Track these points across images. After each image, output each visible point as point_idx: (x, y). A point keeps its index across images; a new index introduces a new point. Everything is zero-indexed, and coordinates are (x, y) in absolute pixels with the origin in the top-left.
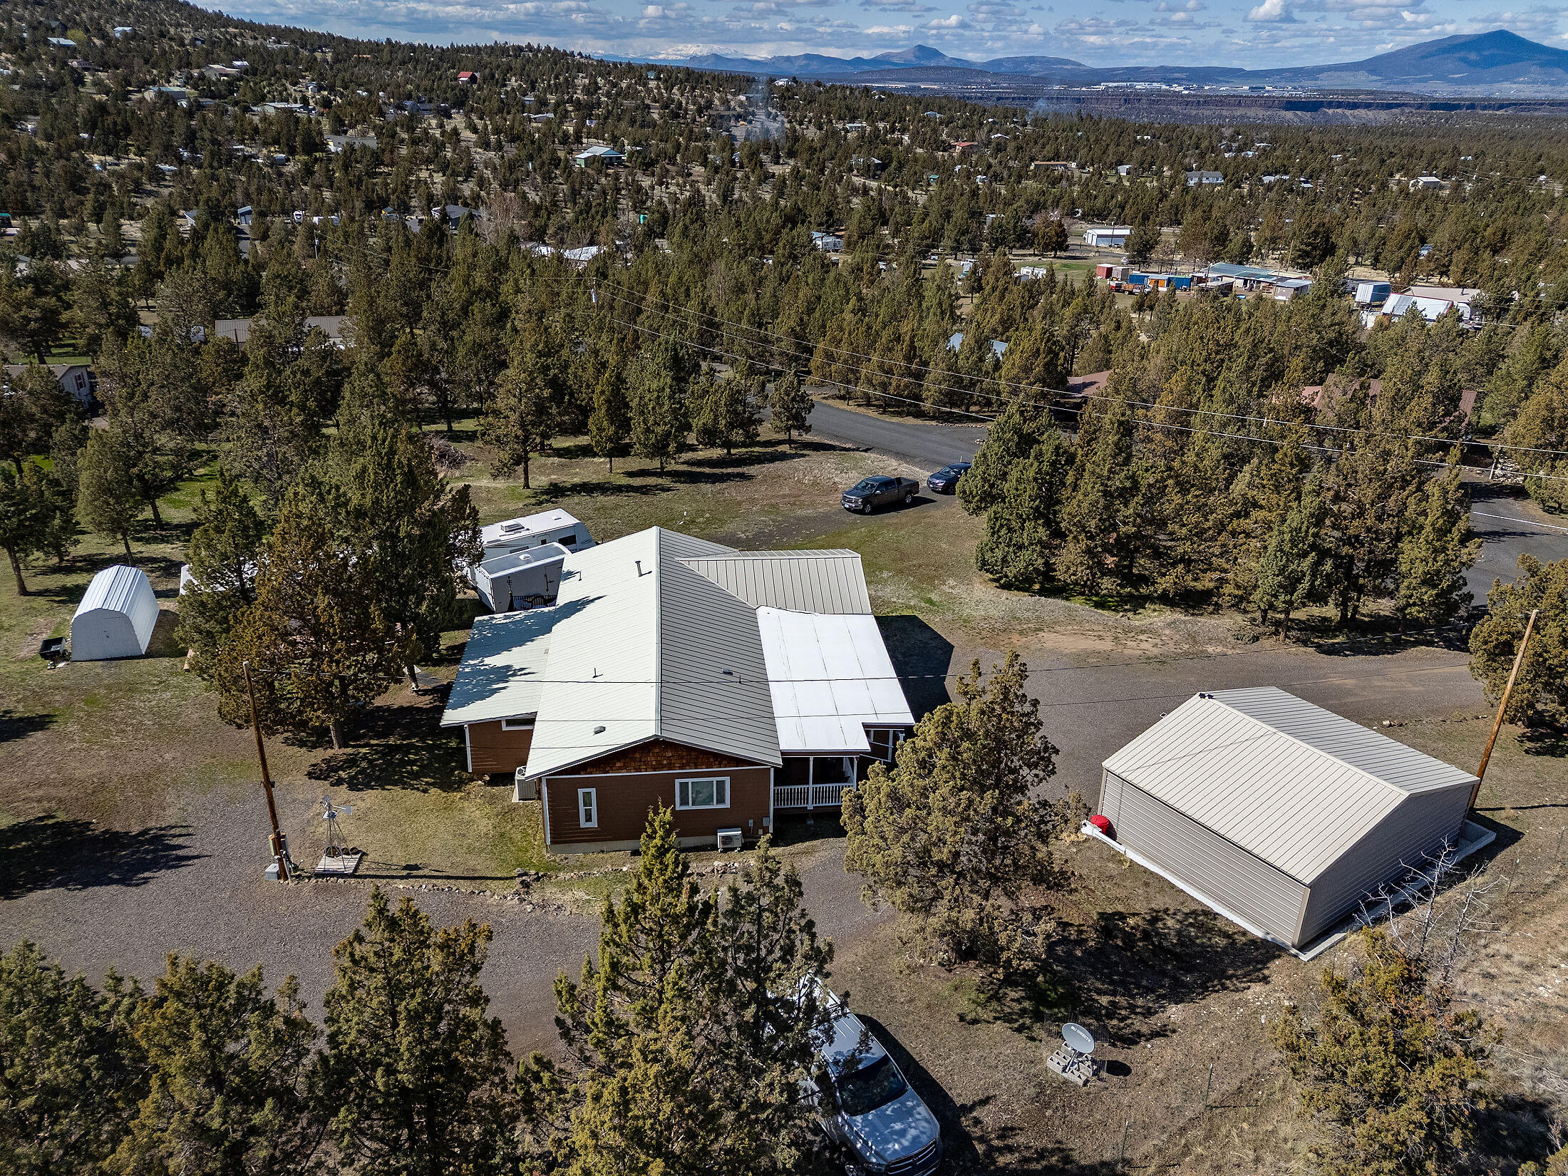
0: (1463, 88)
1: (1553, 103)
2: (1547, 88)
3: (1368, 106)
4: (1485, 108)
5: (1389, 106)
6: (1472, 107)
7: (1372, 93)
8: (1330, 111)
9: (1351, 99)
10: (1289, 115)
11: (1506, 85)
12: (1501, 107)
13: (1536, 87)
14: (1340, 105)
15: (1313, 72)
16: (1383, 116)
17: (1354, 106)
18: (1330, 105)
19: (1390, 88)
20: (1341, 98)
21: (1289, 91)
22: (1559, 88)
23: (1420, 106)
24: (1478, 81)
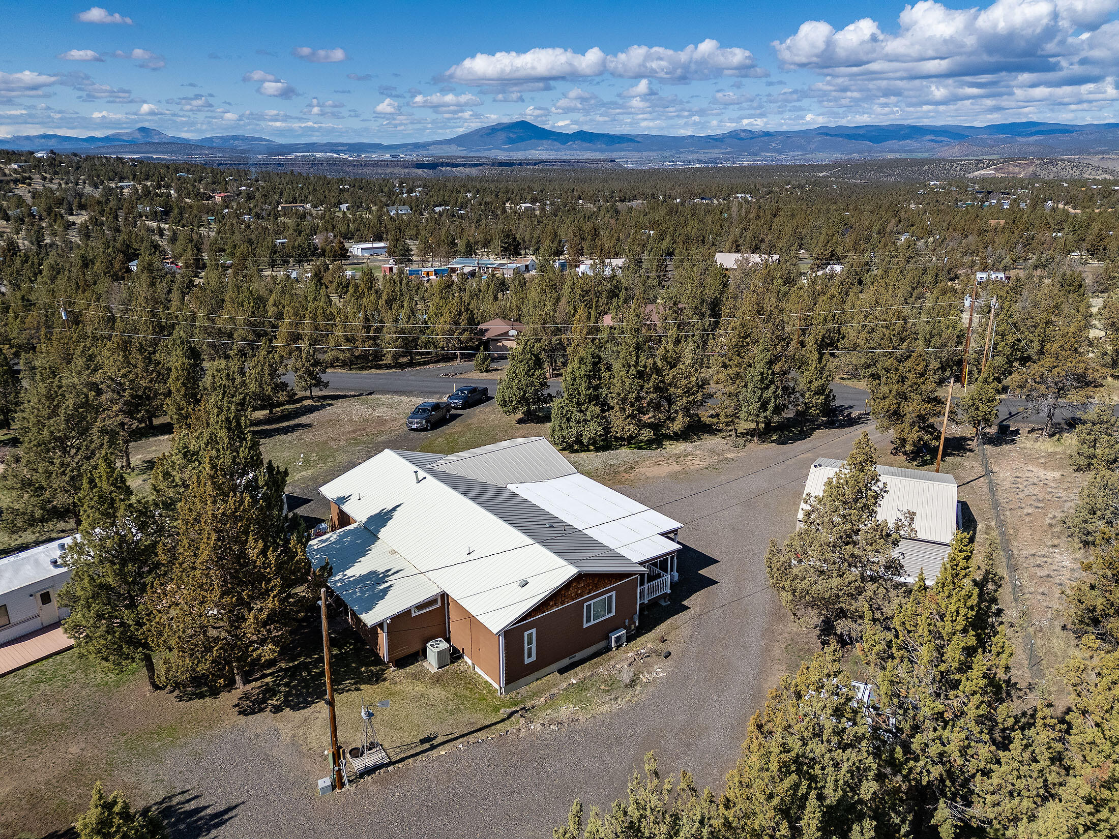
0: (512, 154)
1: (562, 161)
2: (553, 153)
3: (464, 165)
4: (527, 165)
5: (476, 165)
6: (520, 164)
7: (463, 157)
8: (443, 169)
9: (453, 161)
10: (420, 172)
11: (533, 152)
12: (535, 164)
13: (548, 153)
14: (448, 165)
15: (425, 146)
16: (473, 171)
17: (456, 165)
18: (442, 165)
19: (472, 154)
20: (447, 161)
21: (414, 158)
22: (559, 153)
23: (493, 165)
24: (518, 150)
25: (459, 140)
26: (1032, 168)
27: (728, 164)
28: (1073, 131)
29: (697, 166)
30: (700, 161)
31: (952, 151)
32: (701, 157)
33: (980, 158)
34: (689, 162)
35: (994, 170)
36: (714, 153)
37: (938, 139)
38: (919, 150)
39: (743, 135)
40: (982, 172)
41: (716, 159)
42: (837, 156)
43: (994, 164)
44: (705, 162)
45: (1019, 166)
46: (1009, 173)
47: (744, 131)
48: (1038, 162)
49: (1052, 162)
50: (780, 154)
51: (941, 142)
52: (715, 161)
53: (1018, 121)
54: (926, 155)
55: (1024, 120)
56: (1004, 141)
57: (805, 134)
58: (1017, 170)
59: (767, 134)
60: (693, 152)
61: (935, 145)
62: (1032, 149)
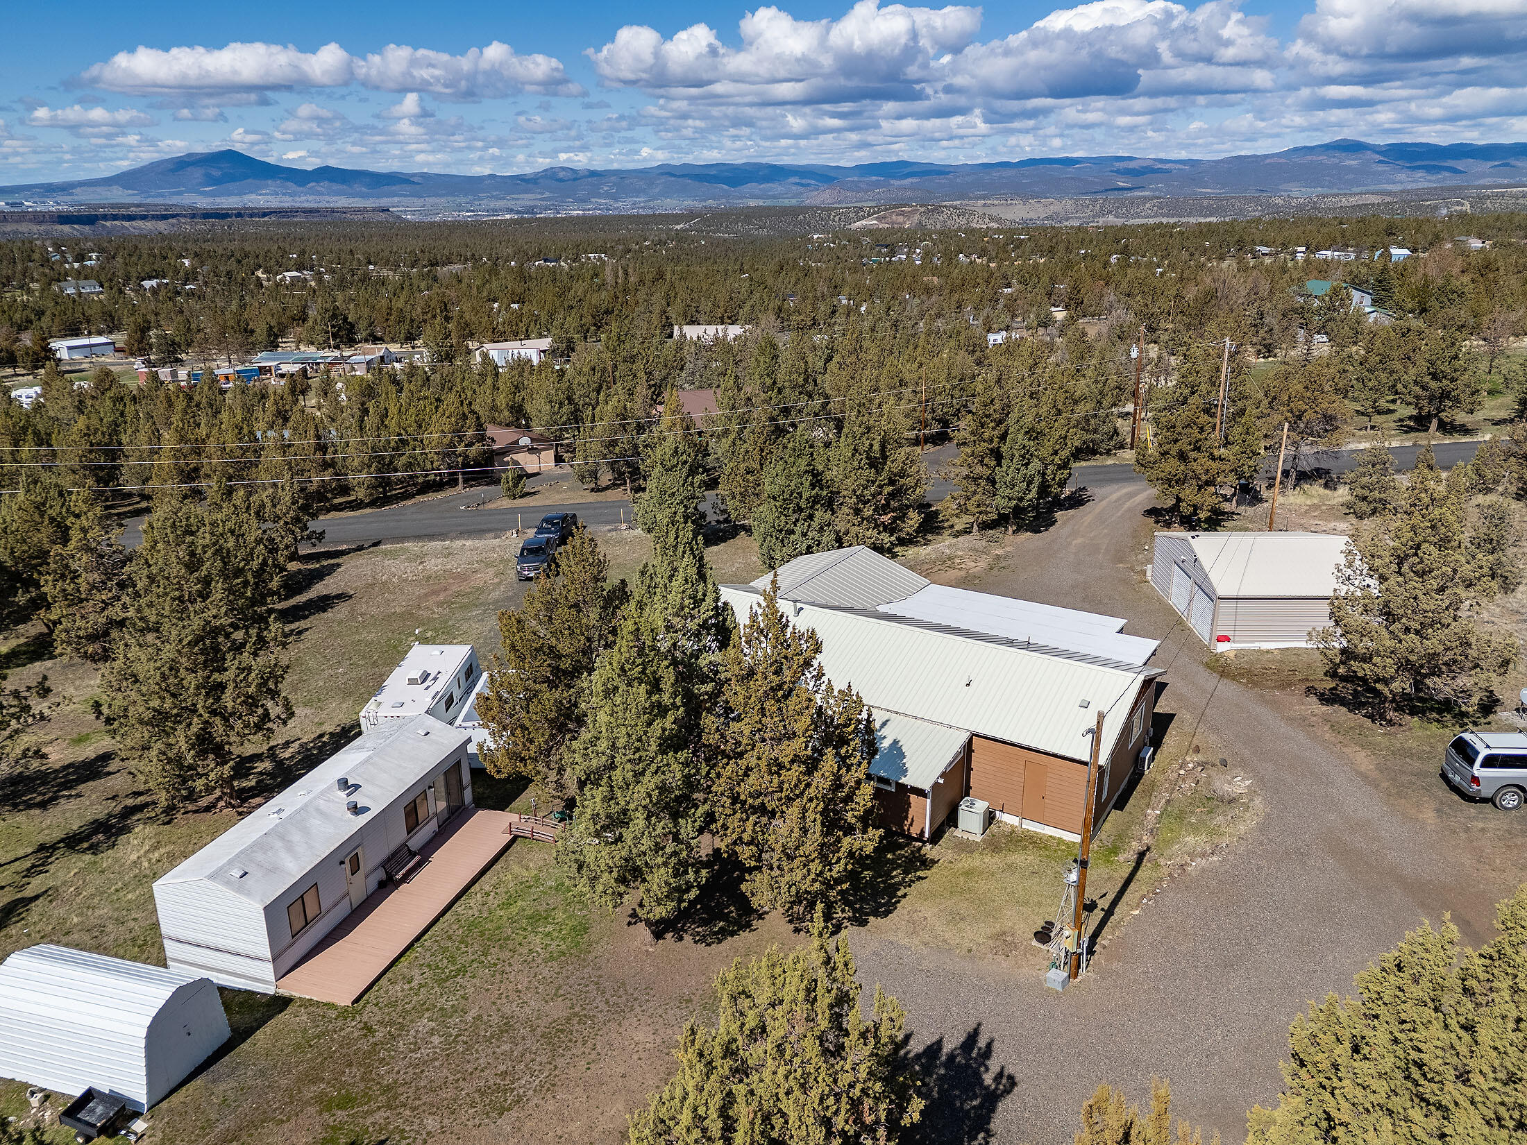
0: (218, 200)
1: (305, 211)
2: (287, 198)
3: (144, 218)
4: (251, 216)
5: (164, 217)
6: (239, 215)
7: (138, 206)
8: (108, 224)
9: (123, 211)
10: (66, 228)
11: (253, 197)
12: (264, 215)
13: (278, 198)
14: (115, 217)
15: (65, 188)
16: (162, 226)
17: (130, 218)
18: (105, 217)
19: (149, 201)
20: (115, 212)
21: (51, 206)
22: (297, 199)
23: (193, 216)
24: (230, 194)
25: (124, 179)
26: (917, 217)
27: (550, 214)
28: (950, 172)
29: (508, 217)
30: (511, 211)
31: (821, 197)
32: (510, 204)
33: (859, 205)
34: (495, 211)
35: (877, 219)
36: (528, 200)
37: (804, 181)
38: (784, 195)
39: (561, 175)
40: (864, 222)
41: (533, 207)
42: (688, 203)
43: (875, 213)
44: (518, 212)
45: (902, 214)
46: (893, 223)
47: (563, 169)
48: (922, 209)
49: (937, 209)
50: (616, 200)
51: (808, 185)
52: (531, 210)
53: (888, 160)
54: (794, 202)
55: (895, 159)
56: (877, 185)
57: (642, 174)
58: (901, 219)
59: (593, 174)
60: (498, 198)
61: (802, 189)
62: (909, 194)
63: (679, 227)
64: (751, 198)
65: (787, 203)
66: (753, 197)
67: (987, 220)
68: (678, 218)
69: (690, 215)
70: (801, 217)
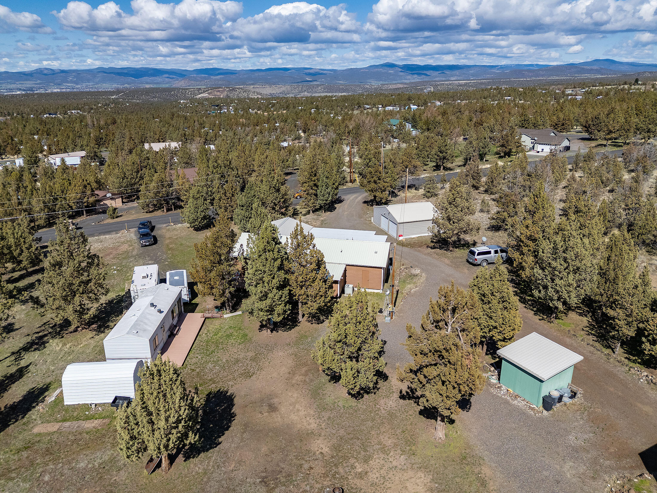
26: (226, 93)
27: (42, 91)
28: (236, 73)
29: (18, 93)
30: (20, 90)
31: (180, 84)
32: (19, 86)
33: (199, 87)
34: (11, 90)
35: (208, 93)
36: (29, 84)
37: (171, 76)
38: (163, 83)
39: (46, 72)
40: (202, 95)
41: (32, 88)
42: (115, 86)
43: (207, 91)
44: (24, 90)
45: (219, 91)
46: (215, 95)
47: (46, 69)
48: (228, 89)
49: (234, 89)
50: (77, 84)
51: (173, 78)
52: (31, 89)
53: (209, 67)
54: (167, 86)
55: (211, 67)
56: (205, 78)
57: (89, 71)
58: (219, 94)
59: (63, 71)
60: (11, 83)
61: (170, 80)
62: (220, 82)
63: (113, 97)
64: (147, 84)
65: (164, 86)
66: (147, 83)
67: (256, 94)
68: (112, 93)
69: (118, 92)
70: (173, 93)
